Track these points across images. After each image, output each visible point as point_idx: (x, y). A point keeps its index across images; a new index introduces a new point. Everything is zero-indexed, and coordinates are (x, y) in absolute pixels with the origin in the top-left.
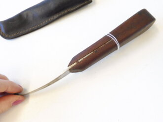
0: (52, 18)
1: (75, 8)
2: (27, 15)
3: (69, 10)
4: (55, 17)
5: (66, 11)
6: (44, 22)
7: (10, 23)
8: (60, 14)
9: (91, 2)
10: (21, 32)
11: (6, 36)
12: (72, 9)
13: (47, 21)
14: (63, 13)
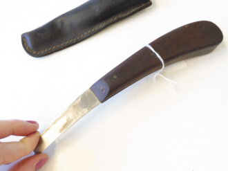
0: (96, 28)
1: (128, 14)
2: (62, 23)
3: (120, 16)
4: (101, 26)
5: (116, 18)
6: (86, 33)
7: (39, 34)
8: (108, 22)
9: (151, 4)
10: (54, 48)
11: (34, 53)
12: (124, 15)
13: (89, 32)
14: (111, 20)
